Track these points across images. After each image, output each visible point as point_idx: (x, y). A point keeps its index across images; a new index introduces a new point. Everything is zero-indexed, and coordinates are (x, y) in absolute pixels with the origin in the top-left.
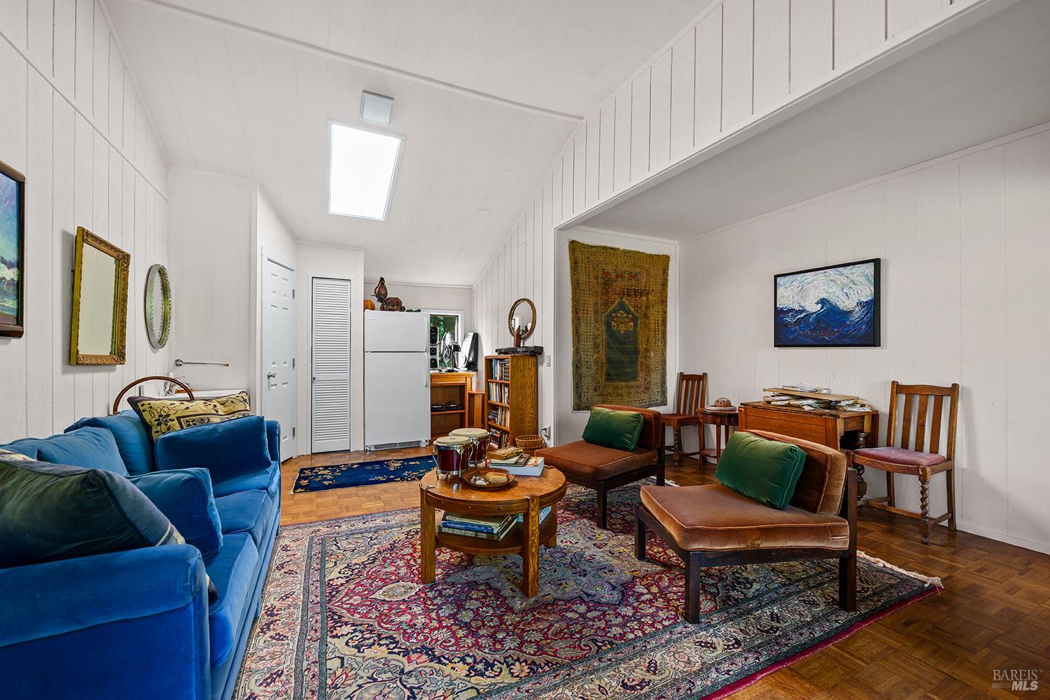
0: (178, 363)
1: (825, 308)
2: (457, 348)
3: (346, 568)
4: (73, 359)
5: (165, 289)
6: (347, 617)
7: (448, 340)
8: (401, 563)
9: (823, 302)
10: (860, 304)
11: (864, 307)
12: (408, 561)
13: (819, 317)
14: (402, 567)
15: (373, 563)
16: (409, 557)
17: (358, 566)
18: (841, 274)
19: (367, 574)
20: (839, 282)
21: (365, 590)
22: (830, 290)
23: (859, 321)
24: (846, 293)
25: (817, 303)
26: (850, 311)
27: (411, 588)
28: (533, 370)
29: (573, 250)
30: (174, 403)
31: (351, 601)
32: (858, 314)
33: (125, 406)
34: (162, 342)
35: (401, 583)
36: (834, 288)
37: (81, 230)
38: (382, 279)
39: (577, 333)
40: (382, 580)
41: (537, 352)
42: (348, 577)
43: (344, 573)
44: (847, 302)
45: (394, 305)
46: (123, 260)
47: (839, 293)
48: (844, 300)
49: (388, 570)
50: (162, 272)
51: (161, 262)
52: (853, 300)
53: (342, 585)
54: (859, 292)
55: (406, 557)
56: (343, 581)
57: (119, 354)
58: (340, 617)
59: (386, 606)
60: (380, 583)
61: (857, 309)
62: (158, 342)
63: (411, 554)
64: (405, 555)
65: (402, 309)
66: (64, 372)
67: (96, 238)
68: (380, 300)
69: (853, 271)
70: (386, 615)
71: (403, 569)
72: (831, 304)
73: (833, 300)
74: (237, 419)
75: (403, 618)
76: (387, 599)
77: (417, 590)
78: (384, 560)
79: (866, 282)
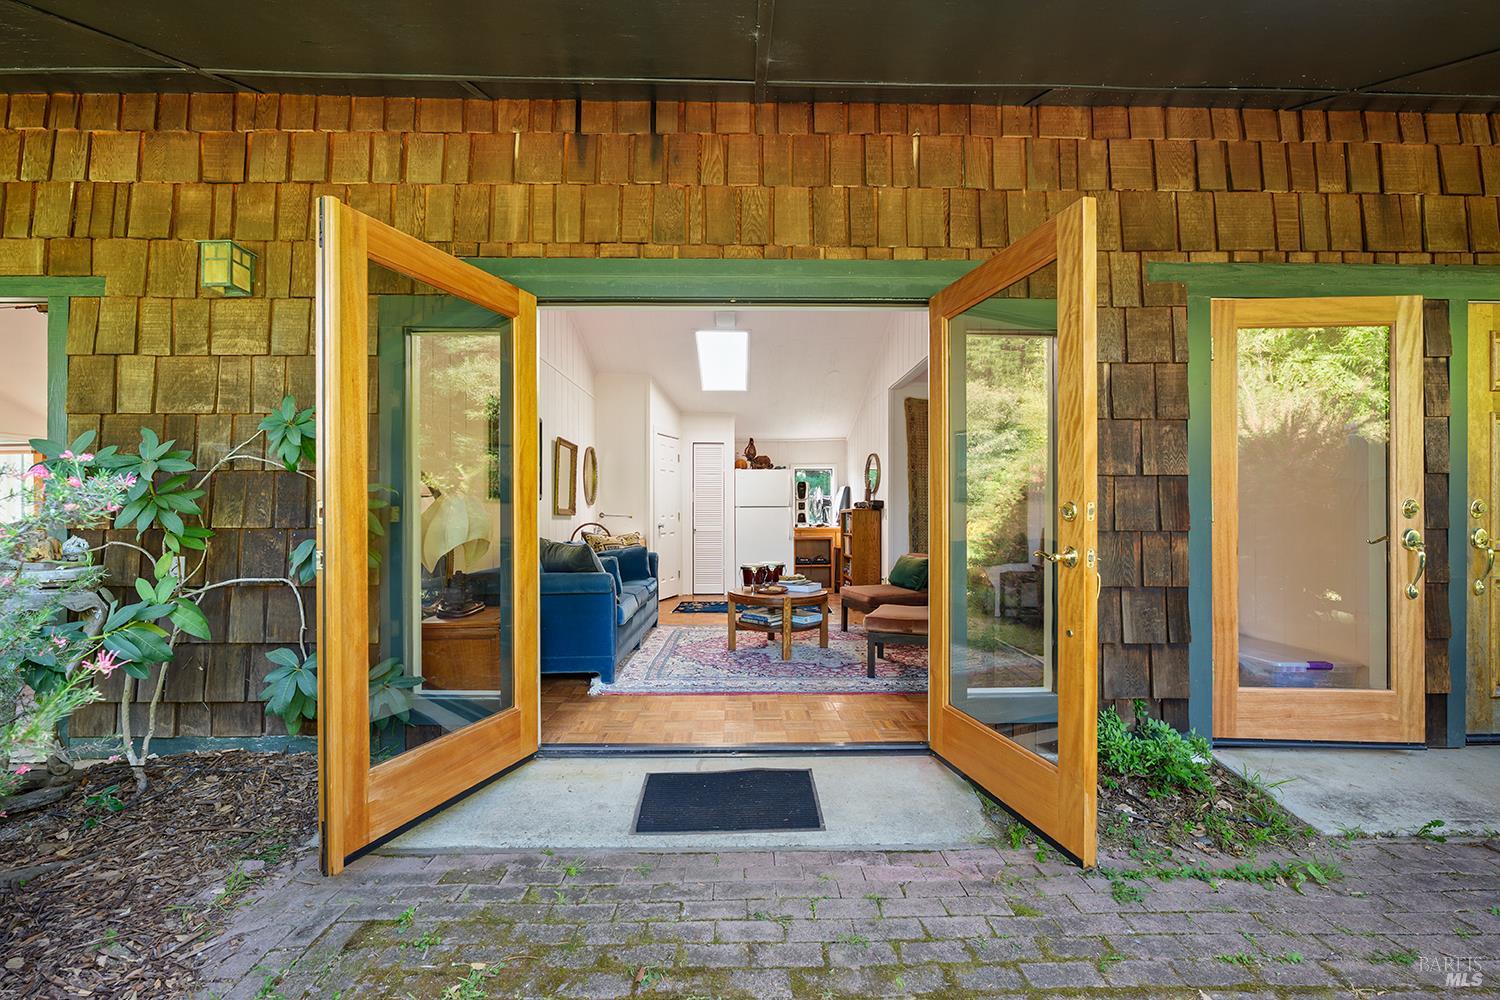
0: (601, 515)
2: (827, 503)
4: (557, 512)
5: (594, 463)
7: (819, 495)
28: (877, 524)
29: (909, 407)
30: (601, 536)
33: (578, 538)
34: (592, 500)
37: (559, 439)
38: (751, 440)
39: (913, 486)
41: (878, 506)
45: (763, 463)
46: (574, 449)
50: (592, 452)
51: (593, 446)
57: (573, 509)
62: (591, 501)
65: (770, 466)
66: (553, 518)
67: (565, 441)
68: (749, 459)
74: (633, 547)
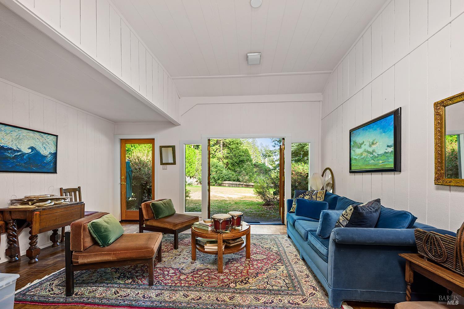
1: (33, 152)
3: (278, 269)
6: (274, 254)
8: (255, 266)
9: (32, 148)
10: (50, 153)
11: (52, 155)
12: (252, 267)
13: (30, 157)
14: (255, 265)
15: (267, 269)
16: (251, 268)
17: (273, 269)
18: (42, 137)
19: (269, 265)
20: (41, 140)
21: (269, 259)
22: (36, 143)
23: (50, 161)
24: (44, 147)
25: (29, 148)
26: (46, 156)
27: (254, 257)
31: (274, 257)
32: (50, 158)
35: (257, 259)
36: (39, 143)
40: (263, 261)
42: (276, 265)
43: (278, 267)
44: (45, 152)
47: (41, 145)
48: (43, 150)
49: (261, 265)
52: (47, 151)
53: (278, 263)
54: (51, 148)
55: (253, 268)
56: (278, 264)
58: (276, 254)
59: (263, 254)
60: (264, 260)
61: (49, 156)
63: (250, 269)
64: (253, 269)
69: (48, 137)
70: (263, 252)
71: (255, 264)
72: (37, 151)
73: (38, 149)
75: (259, 250)
76: (263, 256)
77: (253, 256)
78: (262, 269)
79: (53, 144)
